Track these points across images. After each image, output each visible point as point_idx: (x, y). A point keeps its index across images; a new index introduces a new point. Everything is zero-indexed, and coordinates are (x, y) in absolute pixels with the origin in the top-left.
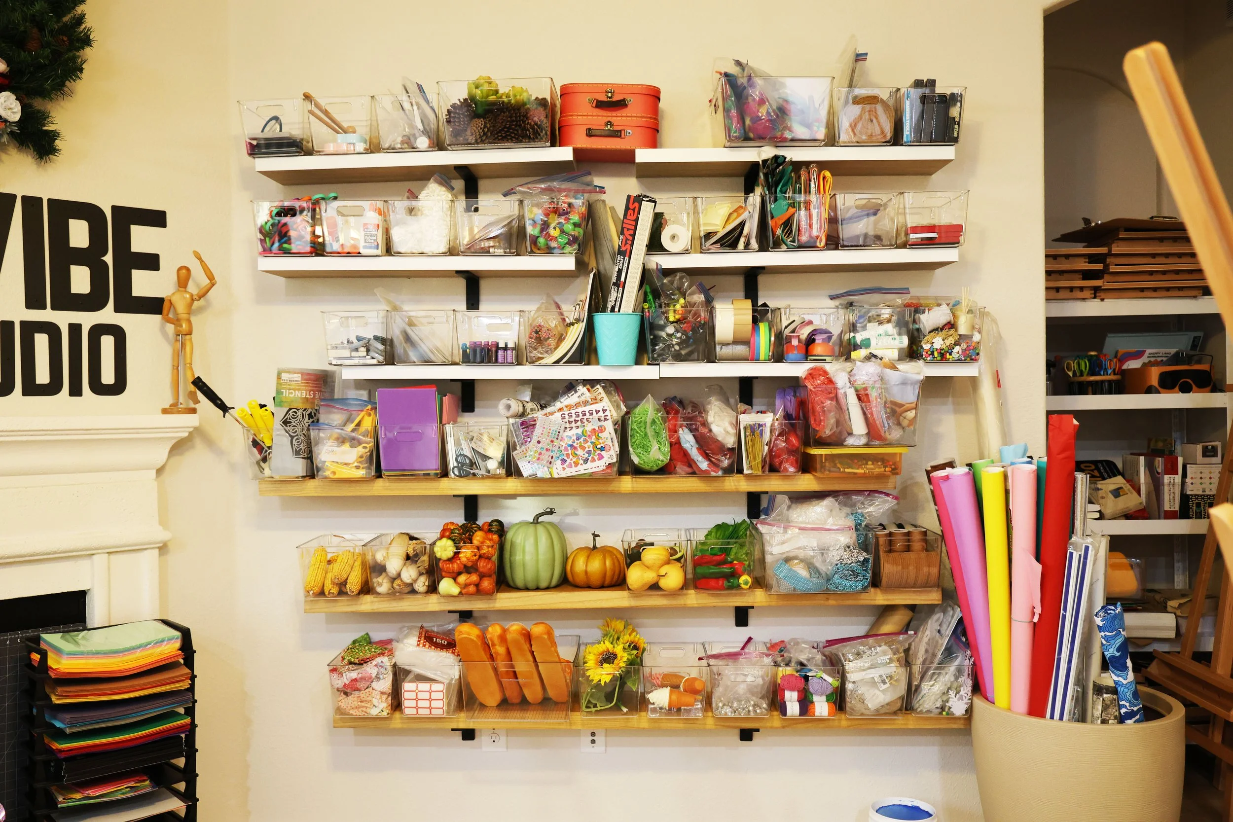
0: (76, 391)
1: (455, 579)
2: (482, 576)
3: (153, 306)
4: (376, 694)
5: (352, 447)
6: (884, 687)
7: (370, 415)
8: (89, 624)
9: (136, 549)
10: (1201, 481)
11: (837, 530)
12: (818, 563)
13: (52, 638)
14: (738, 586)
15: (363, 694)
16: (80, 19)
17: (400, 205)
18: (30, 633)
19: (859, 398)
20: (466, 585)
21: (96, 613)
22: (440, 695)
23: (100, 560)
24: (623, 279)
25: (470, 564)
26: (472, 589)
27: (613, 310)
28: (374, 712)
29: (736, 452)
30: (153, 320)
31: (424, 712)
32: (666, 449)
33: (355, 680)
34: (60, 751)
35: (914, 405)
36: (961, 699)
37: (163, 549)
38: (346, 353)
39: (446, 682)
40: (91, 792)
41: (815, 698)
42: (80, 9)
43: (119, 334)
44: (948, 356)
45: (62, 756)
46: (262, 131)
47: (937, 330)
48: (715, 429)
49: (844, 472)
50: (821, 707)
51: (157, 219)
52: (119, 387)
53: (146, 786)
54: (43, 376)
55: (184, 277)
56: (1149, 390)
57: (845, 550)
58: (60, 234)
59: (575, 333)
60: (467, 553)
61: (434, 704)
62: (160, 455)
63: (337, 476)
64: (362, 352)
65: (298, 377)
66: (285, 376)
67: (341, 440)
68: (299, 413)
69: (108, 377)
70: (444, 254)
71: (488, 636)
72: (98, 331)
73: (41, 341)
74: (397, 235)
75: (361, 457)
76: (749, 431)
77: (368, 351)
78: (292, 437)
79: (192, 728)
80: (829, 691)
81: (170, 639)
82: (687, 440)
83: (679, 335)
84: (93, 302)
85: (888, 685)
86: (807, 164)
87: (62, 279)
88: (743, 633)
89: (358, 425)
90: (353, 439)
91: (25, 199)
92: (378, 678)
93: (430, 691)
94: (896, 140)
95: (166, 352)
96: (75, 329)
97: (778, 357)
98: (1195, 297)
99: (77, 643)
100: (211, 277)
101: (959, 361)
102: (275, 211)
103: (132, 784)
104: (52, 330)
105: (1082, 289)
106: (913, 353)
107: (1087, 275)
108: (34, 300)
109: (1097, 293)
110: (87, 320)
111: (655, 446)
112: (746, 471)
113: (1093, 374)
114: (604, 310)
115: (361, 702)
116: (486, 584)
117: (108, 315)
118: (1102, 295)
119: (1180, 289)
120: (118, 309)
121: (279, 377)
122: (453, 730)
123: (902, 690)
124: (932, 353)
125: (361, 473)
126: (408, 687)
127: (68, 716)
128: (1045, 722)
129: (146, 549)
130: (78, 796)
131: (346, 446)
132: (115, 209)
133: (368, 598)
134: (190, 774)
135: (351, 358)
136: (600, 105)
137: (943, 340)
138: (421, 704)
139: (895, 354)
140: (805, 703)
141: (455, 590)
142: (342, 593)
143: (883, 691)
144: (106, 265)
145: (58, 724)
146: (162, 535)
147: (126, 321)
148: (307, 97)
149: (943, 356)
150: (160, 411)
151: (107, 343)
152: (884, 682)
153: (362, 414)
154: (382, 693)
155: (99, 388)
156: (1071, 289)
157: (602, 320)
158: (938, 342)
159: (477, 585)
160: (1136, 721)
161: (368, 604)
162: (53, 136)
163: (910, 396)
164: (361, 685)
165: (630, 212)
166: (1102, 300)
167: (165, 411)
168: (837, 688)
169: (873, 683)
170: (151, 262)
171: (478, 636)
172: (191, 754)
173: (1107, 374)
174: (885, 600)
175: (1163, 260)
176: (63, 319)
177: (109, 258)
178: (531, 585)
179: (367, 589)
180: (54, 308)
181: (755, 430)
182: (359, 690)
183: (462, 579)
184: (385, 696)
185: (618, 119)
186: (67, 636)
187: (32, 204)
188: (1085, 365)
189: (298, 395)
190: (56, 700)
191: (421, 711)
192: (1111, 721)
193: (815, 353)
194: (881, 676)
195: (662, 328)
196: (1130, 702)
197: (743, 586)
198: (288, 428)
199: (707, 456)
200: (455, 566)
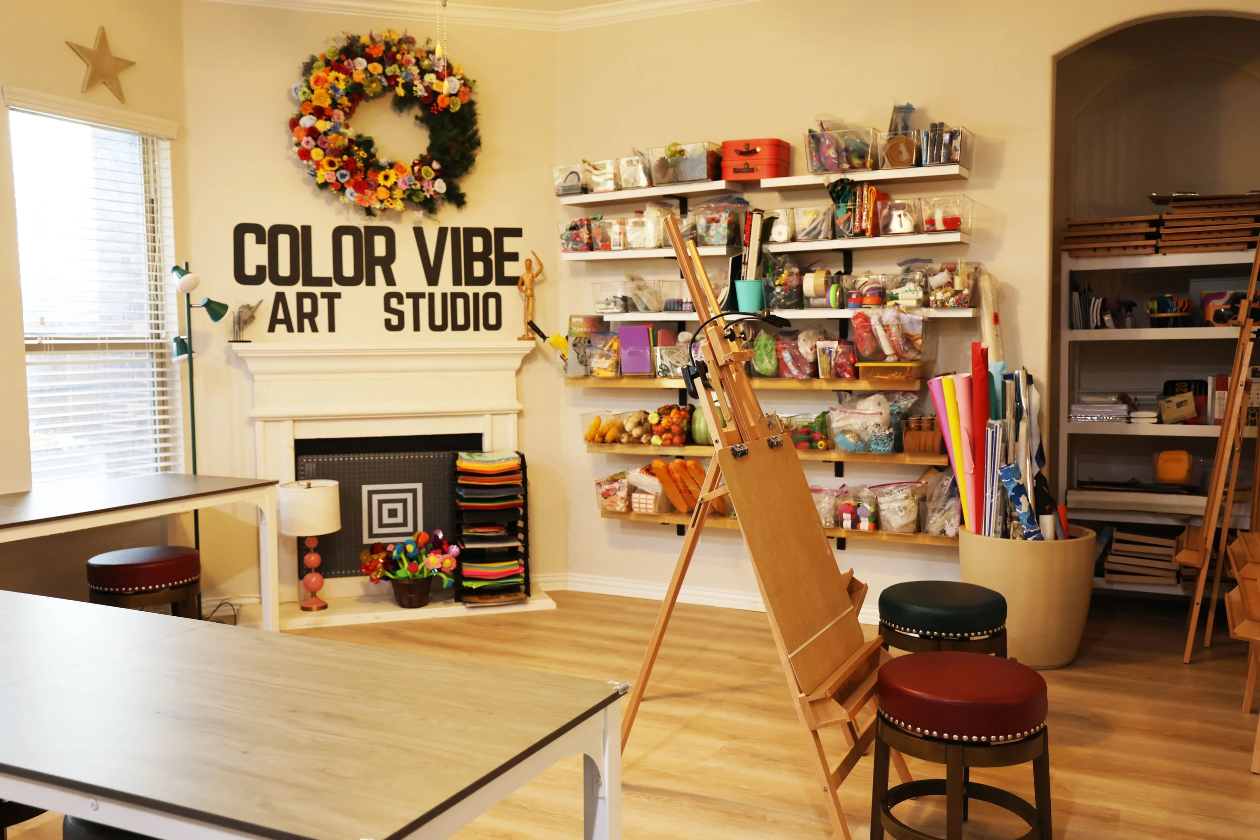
0: (477, 328)
1: (661, 436)
2: (674, 435)
3: (514, 281)
4: (619, 498)
5: (606, 359)
6: (901, 514)
7: (616, 341)
8: (484, 450)
9: (506, 413)
10: (1257, 396)
11: (872, 414)
12: (863, 435)
13: (463, 455)
14: (817, 448)
15: (612, 498)
16: (476, 132)
17: (631, 219)
18: (456, 452)
19: (885, 331)
20: (666, 439)
21: (486, 444)
22: (651, 502)
23: (488, 417)
24: (746, 260)
25: (667, 428)
26: (668, 442)
27: (743, 279)
28: (618, 509)
29: (815, 365)
30: (513, 289)
31: (643, 511)
32: (774, 362)
33: (608, 490)
34: (461, 506)
35: (921, 336)
36: (952, 525)
37: (520, 414)
38: (604, 306)
39: (654, 494)
40: (477, 530)
41: (862, 519)
42: (475, 128)
43: (497, 297)
44: (947, 304)
45: (462, 509)
46: (565, 182)
47: (941, 287)
48: (801, 350)
49: (875, 378)
50: (865, 525)
51: (517, 232)
52: (497, 326)
53: (503, 533)
54: (461, 321)
55: (529, 265)
56: (1207, 324)
57: (877, 426)
58: (469, 245)
59: (725, 293)
60: (664, 422)
61: (649, 506)
62: (517, 363)
63: (600, 376)
64: (612, 305)
65: (581, 320)
66: (574, 320)
67: (601, 356)
68: (582, 340)
69: (492, 321)
70: (655, 248)
71: (670, 467)
72: (487, 296)
73: (460, 302)
74: (630, 238)
75: (612, 365)
76: (821, 351)
77: (615, 305)
78: (578, 354)
79: (525, 506)
80: (868, 514)
81: (514, 458)
82: (787, 356)
83: (783, 293)
84: (484, 281)
85: (903, 513)
86: (861, 183)
87: (470, 269)
88: (840, 481)
89: (611, 346)
90: (608, 355)
91: (453, 229)
92: (619, 489)
93: (646, 499)
94: (919, 164)
95: (521, 304)
96: (476, 295)
97: (842, 306)
98: (1242, 250)
99: (471, 457)
100: (541, 265)
101: (951, 307)
102: (569, 227)
103: (497, 530)
104: (465, 296)
105: (1145, 247)
106: (925, 303)
107: (1149, 236)
108: (457, 281)
109: (1157, 250)
110: (482, 290)
111: (766, 360)
112: (821, 376)
113: (1162, 312)
114: (739, 279)
115: (612, 502)
116: (676, 440)
117: (492, 287)
118: (1164, 251)
119: (1229, 244)
120: (497, 284)
121: (570, 320)
122: (662, 524)
123: (913, 516)
124: (936, 302)
125: (612, 374)
126: (635, 495)
127: (464, 490)
128: (981, 537)
129: (510, 414)
130: (471, 531)
131: (603, 359)
132: (496, 230)
133: (618, 446)
134: (525, 530)
135: (607, 309)
136: (742, 153)
137: (943, 294)
138: (642, 506)
139: (913, 303)
140: (856, 522)
141: (659, 442)
142: (603, 442)
143: (902, 517)
144: (491, 260)
145: (460, 493)
146: (518, 406)
147: (502, 290)
148: (584, 162)
149: (943, 305)
150: (516, 339)
151: (492, 302)
152: (901, 511)
153: (612, 340)
154: (622, 498)
155: (488, 327)
156: (1136, 247)
157: (739, 284)
158: (940, 295)
159: (671, 440)
160: (1034, 539)
161: (618, 449)
162: (462, 196)
163: (918, 330)
164: (611, 493)
165: (748, 220)
166: (1165, 254)
167: (519, 339)
168: (873, 513)
169: (894, 512)
170: (514, 257)
171: (664, 467)
172: (525, 518)
173: (1173, 312)
174: (911, 461)
175: (1211, 222)
176: (470, 290)
177: (492, 257)
178: (704, 443)
179: (616, 441)
180: (466, 284)
181: (827, 352)
182: (610, 496)
183: (664, 436)
184: (623, 501)
185: (751, 161)
186: (470, 454)
187: (455, 231)
188: (1155, 305)
189: (582, 330)
190: (459, 482)
191: (642, 510)
192: (1017, 538)
193: (865, 302)
194: (899, 507)
195: (774, 289)
196: (1026, 526)
197: (820, 447)
198: (575, 348)
199: (798, 367)
200: (659, 428)
